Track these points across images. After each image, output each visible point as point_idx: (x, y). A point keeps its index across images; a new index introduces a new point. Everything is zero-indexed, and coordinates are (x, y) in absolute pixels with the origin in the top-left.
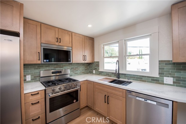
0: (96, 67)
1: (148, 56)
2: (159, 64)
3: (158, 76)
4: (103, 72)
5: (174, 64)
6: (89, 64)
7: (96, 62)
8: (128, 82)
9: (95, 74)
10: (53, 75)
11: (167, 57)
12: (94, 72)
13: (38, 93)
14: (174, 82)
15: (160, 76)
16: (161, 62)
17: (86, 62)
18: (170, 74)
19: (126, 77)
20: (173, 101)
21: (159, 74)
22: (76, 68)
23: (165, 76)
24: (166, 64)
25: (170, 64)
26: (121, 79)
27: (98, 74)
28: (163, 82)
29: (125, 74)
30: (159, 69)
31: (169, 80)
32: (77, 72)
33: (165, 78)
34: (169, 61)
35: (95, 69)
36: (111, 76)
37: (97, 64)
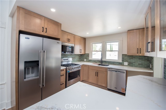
0: (86, 57)
1: (117, 52)
2: (122, 56)
3: (122, 62)
4: (91, 60)
5: (128, 56)
6: (81, 55)
7: (87, 54)
8: (107, 65)
9: (86, 61)
10: (64, 61)
11: (125, 53)
12: (85, 60)
13: (63, 70)
14: (128, 64)
15: (123, 62)
16: (123, 55)
17: (81, 54)
18: (127, 61)
19: (106, 62)
20: (126, 70)
21: (122, 60)
22: (74, 57)
23: (125, 62)
24: (125, 56)
25: (127, 56)
26: (103, 64)
27: (88, 62)
28: (124, 64)
29: (105, 61)
30: (122, 58)
31: (126, 63)
32: (74, 60)
33: (124, 62)
34: (126, 55)
35: (86, 58)
36: (97, 63)
37: (88, 55)
